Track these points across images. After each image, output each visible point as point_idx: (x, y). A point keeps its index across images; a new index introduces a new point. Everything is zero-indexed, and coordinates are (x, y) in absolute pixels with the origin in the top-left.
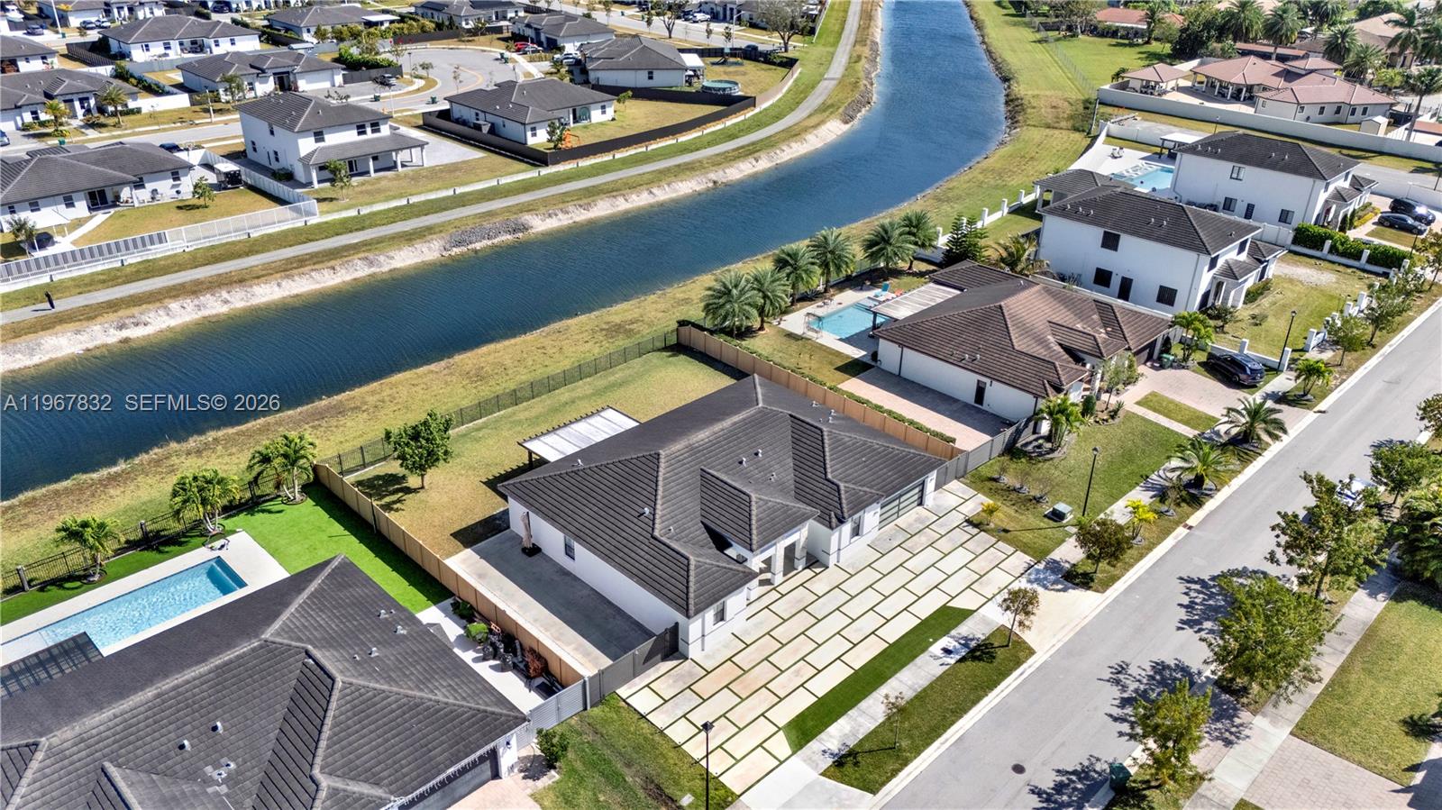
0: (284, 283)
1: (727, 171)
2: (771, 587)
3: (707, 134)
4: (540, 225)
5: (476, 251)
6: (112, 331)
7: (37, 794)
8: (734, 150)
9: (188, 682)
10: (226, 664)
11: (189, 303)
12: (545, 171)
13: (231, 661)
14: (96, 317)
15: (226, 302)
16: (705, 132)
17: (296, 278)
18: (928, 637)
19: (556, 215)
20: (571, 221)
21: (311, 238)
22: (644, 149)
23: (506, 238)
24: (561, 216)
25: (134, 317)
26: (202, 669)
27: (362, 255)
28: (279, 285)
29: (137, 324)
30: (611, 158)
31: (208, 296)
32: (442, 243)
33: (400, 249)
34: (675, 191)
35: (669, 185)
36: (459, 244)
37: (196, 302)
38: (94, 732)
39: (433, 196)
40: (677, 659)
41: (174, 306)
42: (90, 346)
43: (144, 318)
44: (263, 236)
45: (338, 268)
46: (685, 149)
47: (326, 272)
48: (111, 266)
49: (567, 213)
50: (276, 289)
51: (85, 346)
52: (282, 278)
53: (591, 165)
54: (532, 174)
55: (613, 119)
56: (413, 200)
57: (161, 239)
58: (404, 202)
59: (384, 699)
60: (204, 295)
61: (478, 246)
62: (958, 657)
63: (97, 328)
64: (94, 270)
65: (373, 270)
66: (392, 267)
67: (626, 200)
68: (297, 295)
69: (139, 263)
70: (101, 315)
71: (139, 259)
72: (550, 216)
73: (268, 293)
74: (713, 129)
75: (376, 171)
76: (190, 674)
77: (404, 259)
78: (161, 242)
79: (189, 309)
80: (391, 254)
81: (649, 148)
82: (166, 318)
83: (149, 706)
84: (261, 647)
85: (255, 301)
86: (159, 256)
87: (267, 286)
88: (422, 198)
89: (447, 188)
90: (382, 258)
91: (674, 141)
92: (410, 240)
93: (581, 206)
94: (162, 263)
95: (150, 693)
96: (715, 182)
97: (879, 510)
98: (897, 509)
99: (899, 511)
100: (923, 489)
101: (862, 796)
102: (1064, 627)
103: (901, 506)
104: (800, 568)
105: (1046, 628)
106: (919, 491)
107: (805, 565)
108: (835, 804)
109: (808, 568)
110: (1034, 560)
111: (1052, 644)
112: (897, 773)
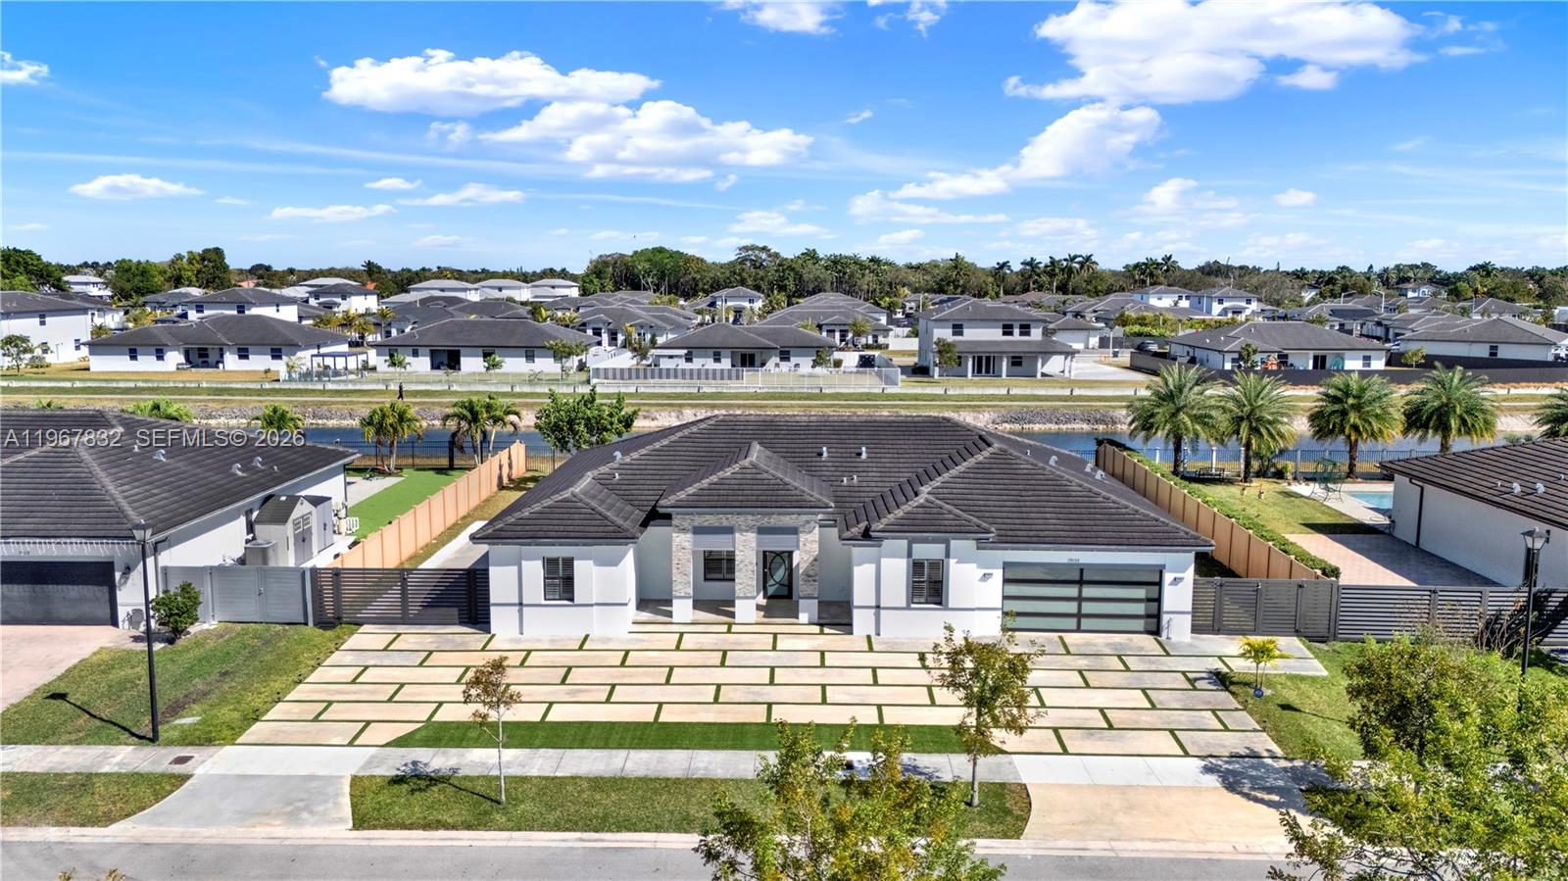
2: (727, 620)
18: (848, 742)
23: (1081, 426)
36: (1015, 420)
44: (833, 393)
75: (1008, 376)
78: (737, 379)
89: (1063, 388)
97: (998, 575)
98: (1072, 608)
99: (1079, 616)
100: (1159, 600)
101: (342, 820)
102: (1168, 840)
103: (1087, 607)
104: (803, 617)
105: (1112, 823)
106: (1149, 600)
107: (816, 620)
108: (289, 809)
109: (822, 625)
110: (1279, 752)
111: (1080, 845)
112: (437, 829)
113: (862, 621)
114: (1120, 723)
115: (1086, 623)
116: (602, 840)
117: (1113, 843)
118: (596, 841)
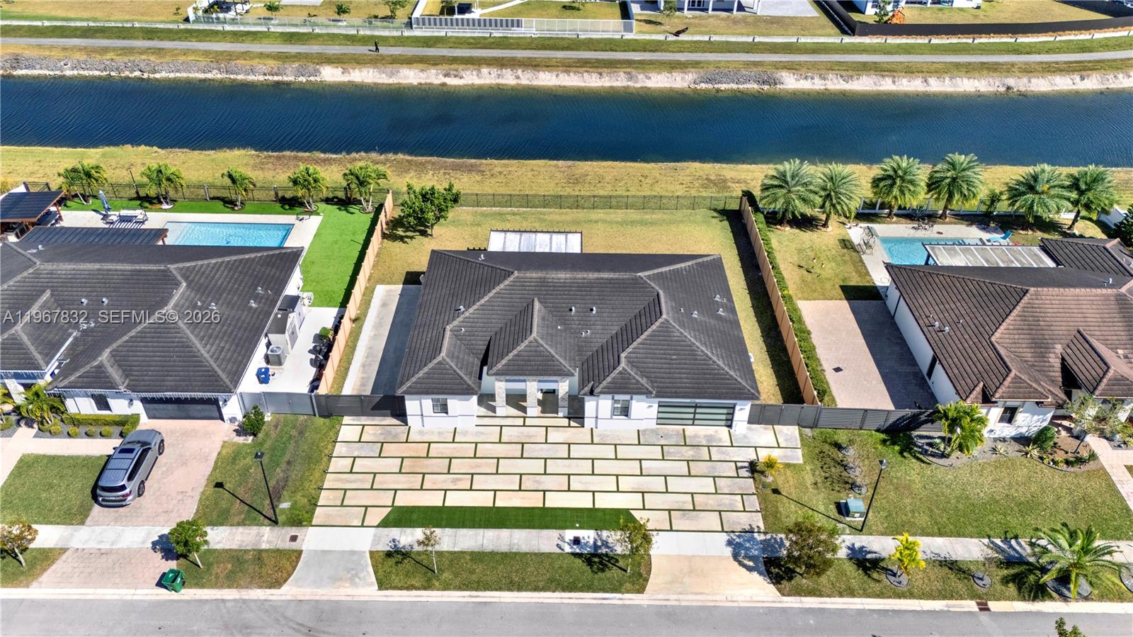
0: (561, 76)
1: (1033, 80)
2: (523, 415)
3: (1060, 41)
4: (791, 83)
5: (718, 90)
6: (441, 76)
7: (14, 288)
8: (1066, 63)
9: (116, 270)
10: (140, 271)
11: (495, 71)
12: (848, 40)
13: (144, 271)
14: (438, 64)
15: (518, 77)
16: (1059, 38)
17: (572, 74)
18: (578, 522)
19: (812, 78)
20: (823, 87)
21: (615, 48)
22: (970, 41)
23: (753, 86)
24: (817, 80)
25: (457, 70)
26: (128, 267)
27: (626, 70)
28: (557, 76)
29: (456, 76)
30: (927, 41)
31: (509, 70)
32: (695, 76)
33: (659, 73)
34: (955, 86)
35: (951, 78)
36: (709, 81)
37: (499, 72)
38: (59, 272)
39: (733, 39)
40: (402, 421)
41: (485, 70)
42: (423, 82)
43: (463, 73)
44: (586, 39)
45: (605, 75)
46: (1017, 50)
47: (594, 75)
48: (483, 35)
49: (825, 79)
50: (554, 77)
51: (419, 81)
52: (563, 71)
53: (899, 44)
54: (835, 39)
55: (978, 8)
56: (714, 38)
57: (519, 24)
58: (706, 38)
59: (176, 333)
60: (506, 69)
61: (723, 87)
62: (578, 551)
63: (433, 71)
64: (473, 35)
65: (631, 84)
66: (644, 85)
67: (894, 82)
68: (565, 87)
69: (500, 37)
70: (442, 64)
71: (501, 35)
72: (806, 78)
73: (547, 80)
74: (1072, 37)
75: (713, 10)
76: (120, 267)
77: (659, 81)
78: (518, 26)
79: (492, 76)
80: (650, 75)
81: (976, 41)
82: (475, 77)
83: (91, 274)
84: (163, 271)
85: (535, 83)
86: (514, 36)
87: (550, 74)
88: (723, 38)
89: (748, 35)
90: (641, 76)
91: (1013, 40)
92: (672, 68)
93: (842, 76)
94: (511, 41)
95: (97, 266)
96: (1009, 88)
97: (656, 406)
98: (691, 416)
99: (694, 419)
100: (733, 414)
101: (372, 584)
102: (701, 593)
103: (697, 416)
104: (561, 414)
105: (682, 583)
106: (728, 414)
107: (566, 415)
108: (349, 575)
109: (569, 418)
110: (762, 529)
111: (666, 598)
112: (412, 589)
113: (589, 423)
114: (700, 506)
115: (696, 422)
116: (478, 597)
117: (680, 596)
118: (476, 597)
